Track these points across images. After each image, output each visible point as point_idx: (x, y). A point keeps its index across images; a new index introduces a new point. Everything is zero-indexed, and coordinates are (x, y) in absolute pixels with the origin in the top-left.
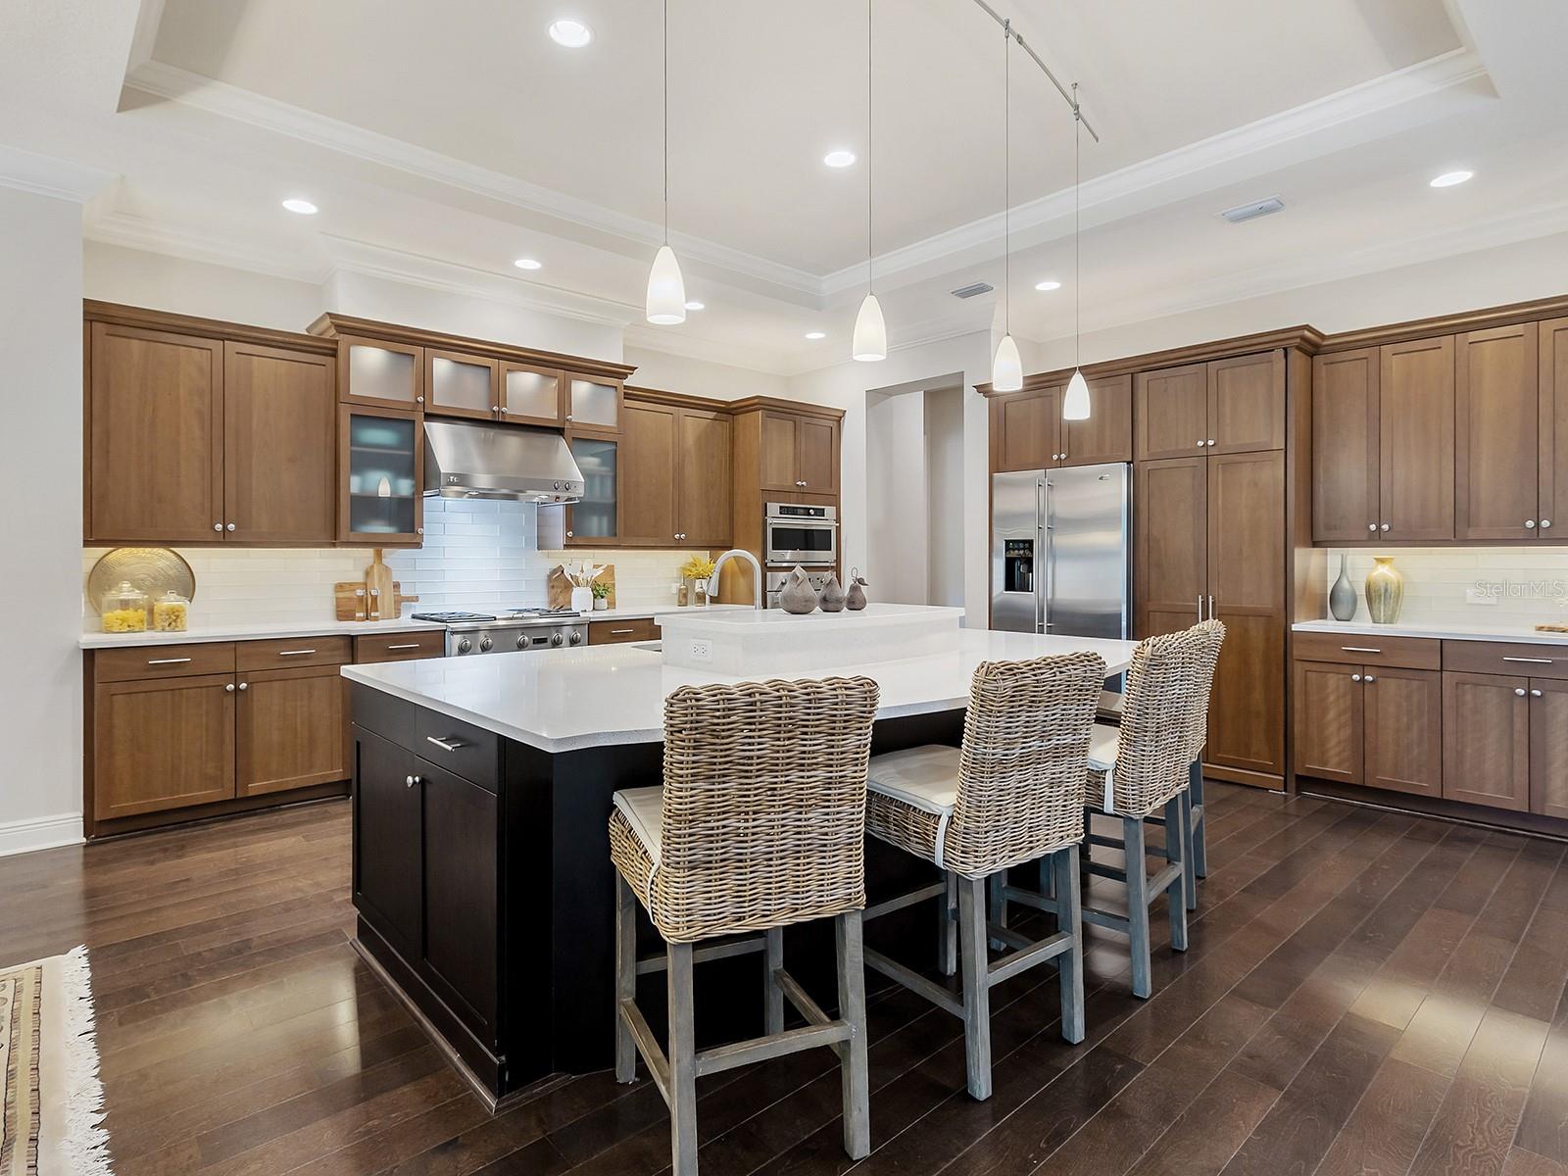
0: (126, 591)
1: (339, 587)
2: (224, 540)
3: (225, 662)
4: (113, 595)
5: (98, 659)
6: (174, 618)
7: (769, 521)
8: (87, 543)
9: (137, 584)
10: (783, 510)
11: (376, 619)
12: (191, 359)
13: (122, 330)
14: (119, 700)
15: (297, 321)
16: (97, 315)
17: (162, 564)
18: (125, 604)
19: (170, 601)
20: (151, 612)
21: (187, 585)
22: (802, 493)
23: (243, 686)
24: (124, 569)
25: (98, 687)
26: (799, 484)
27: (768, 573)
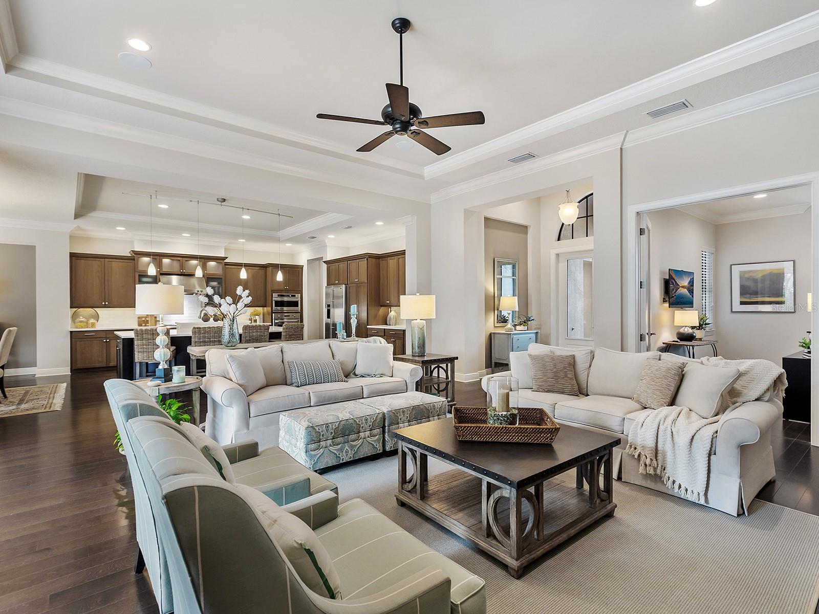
0: (82, 319)
1: (139, 318)
2: (105, 306)
3: (103, 335)
4: (78, 320)
5: (73, 333)
6: (93, 325)
7: (274, 299)
8: (71, 308)
9: (84, 317)
10: (278, 295)
11: (148, 326)
12: (96, 264)
13: (79, 258)
14: (78, 342)
15: (126, 253)
16: (72, 255)
17: (91, 312)
18: (81, 322)
19: (92, 321)
20: (87, 323)
21: (97, 317)
22: (287, 291)
23: (108, 340)
24: (81, 313)
25: (73, 340)
26: (286, 287)
27: (273, 314)
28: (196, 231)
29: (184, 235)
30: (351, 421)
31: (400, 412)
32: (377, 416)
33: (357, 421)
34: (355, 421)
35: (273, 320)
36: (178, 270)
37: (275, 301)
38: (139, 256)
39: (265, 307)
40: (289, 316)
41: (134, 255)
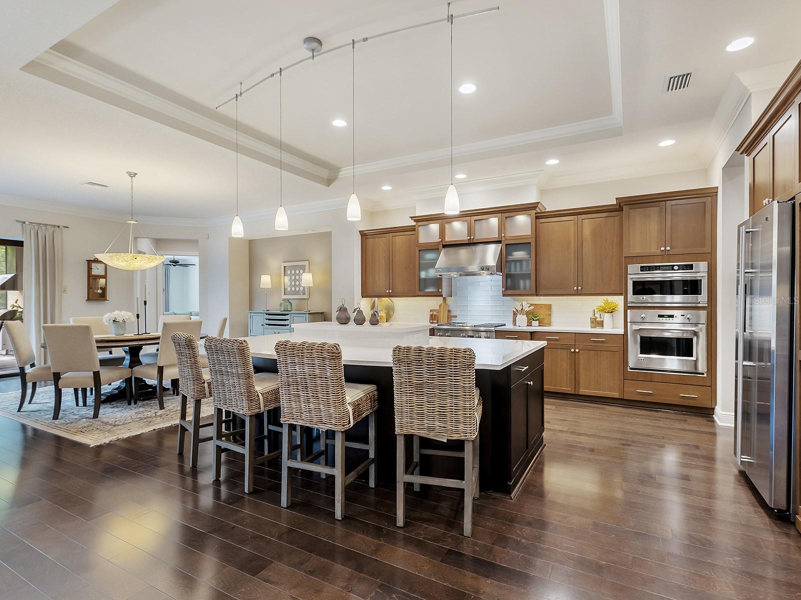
1: (431, 311)
2: (390, 295)
7: (629, 277)
10: (643, 268)
12: (382, 241)
13: (368, 237)
17: (388, 303)
22: (666, 255)
26: (663, 249)
27: (629, 311)
35: (629, 324)
36: (464, 237)
37: (635, 283)
38: (420, 224)
39: (621, 294)
40: (672, 316)
41: (415, 224)
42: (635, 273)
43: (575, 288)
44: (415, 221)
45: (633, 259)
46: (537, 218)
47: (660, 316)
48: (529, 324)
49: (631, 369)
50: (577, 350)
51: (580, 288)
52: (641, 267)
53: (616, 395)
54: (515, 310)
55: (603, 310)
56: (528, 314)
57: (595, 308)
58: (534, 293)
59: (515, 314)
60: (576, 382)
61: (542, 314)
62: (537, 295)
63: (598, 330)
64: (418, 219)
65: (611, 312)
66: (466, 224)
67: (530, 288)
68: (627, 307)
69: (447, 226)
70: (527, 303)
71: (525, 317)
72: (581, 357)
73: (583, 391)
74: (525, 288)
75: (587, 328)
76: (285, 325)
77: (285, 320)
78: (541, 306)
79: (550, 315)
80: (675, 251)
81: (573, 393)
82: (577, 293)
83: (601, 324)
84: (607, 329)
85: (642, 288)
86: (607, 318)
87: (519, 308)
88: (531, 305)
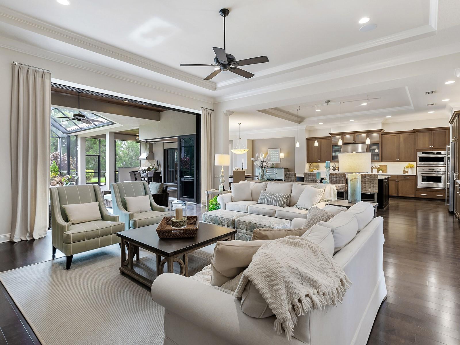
7: (418, 156)
13: (310, 140)
16: (307, 139)
17: (316, 164)
21: (318, 167)
22: (432, 149)
26: (430, 147)
27: (418, 167)
28: (357, 118)
29: (351, 121)
30: (218, 218)
31: (241, 223)
32: (229, 220)
33: (220, 219)
34: (219, 218)
35: (418, 172)
36: (352, 141)
37: (420, 158)
38: (333, 136)
39: (415, 162)
40: (434, 169)
41: (331, 136)
42: (420, 155)
43: (397, 159)
44: (331, 135)
45: (419, 150)
46: (382, 134)
47: (429, 169)
48: (378, 172)
49: (419, 187)
50: (398, 181)
51: (399, 159)
52: (423, 153)
53: (413, 196)
54: (372, 167)
55: (408, 167)
56: (377, 169)
57: (405, 167)
58: (381, 161)
59: (372, 169)
60: (398, 192)
61: (383, 169)
62: (381, 162)
63: (406, 174)
64: (331, 134)
65: (411, 168)
66: (352, 137)
67: (379, 160)
68: (417, 166)
69: (344, 137)
70: (377, 165)
71: (376, 170)
72: (400, 183)
73: (400, 195)
74: (377, 160)
75: (402, 174)
76: (273, 173)
77: (273, 171)
78: (383, 166)
79: (386, 169)
80: (435, 147)
81: (396, 195)
82: (398, 161)
83: (407, 172)
84: (410, 174)
85: (422, 160)
86: (409, 170)
87: (374, 167)
88: (379, 165)
